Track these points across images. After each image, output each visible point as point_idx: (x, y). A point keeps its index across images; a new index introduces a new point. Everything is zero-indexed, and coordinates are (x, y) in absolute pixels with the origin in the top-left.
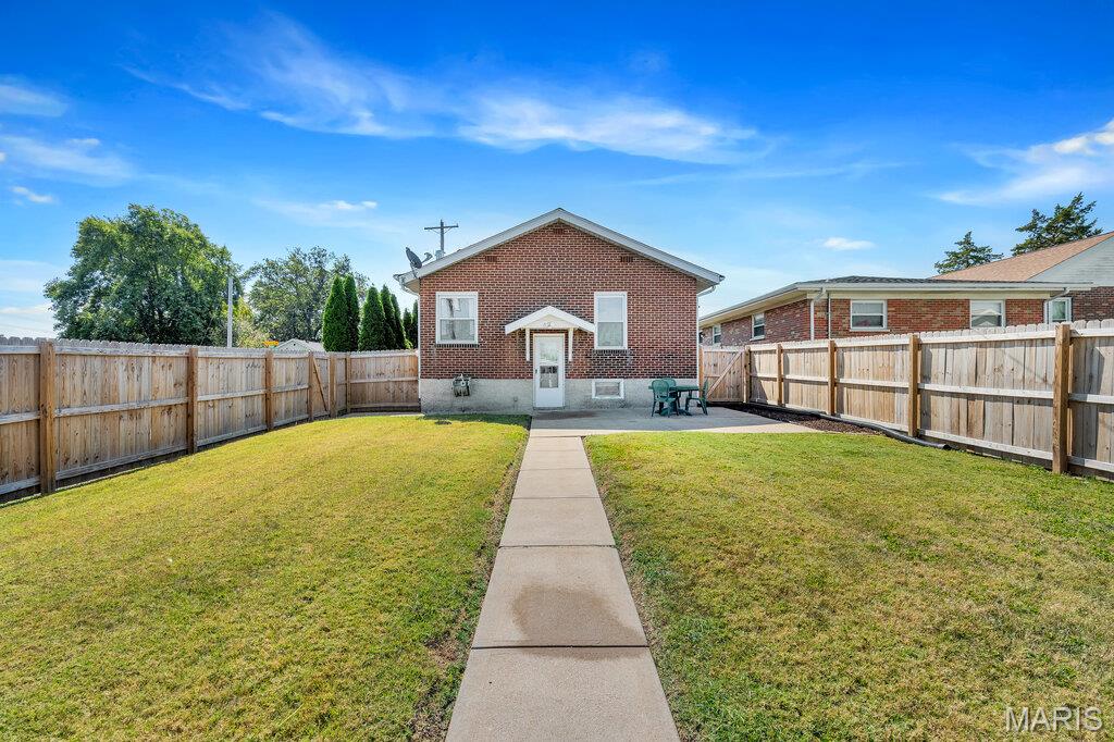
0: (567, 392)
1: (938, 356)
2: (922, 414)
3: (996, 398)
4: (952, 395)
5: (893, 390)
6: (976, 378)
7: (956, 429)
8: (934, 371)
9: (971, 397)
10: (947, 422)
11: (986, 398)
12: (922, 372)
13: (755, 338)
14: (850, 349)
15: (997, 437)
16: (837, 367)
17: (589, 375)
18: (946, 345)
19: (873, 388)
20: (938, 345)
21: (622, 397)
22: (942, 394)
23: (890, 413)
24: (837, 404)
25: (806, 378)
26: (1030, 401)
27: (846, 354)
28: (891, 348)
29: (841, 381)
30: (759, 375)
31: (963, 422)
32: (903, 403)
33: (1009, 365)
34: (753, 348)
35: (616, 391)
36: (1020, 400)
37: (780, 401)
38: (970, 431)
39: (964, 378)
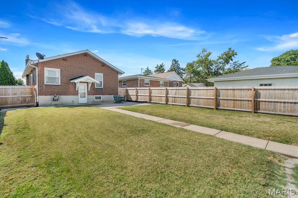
0: (88, 99)
1: (170, 91)
2: (167, 100)
3: (178, 97)
4: (172, 97)
5: (162, 96)
6: (176, 94)
7: (172, 102)
8: (169, 93)
9: (175, 97)
10: (171, 101)
11: (177, 97)
12: (167, 94)
13: (123, 86)
14: (153, 89)
15: (178, 103)
16: (150, 93)
17: (94, 94)
18: (171, 89)
19: (158, 96)
20: (170, 89)
21: (102, 100)
22: (170, 97)
23: (161, 101)
24: (150, 100)
25: (143, 95)
26: (183, 97)
27: (152, 90)
28: (162, 89)
29: (151, 95)
30: (130, 94)
31: (174, 101)
32: (164, 99)
33: (180, 92)
34: (128, 88)
35: (100, 98)
36: (182, 97)
37: (136, 100)
38: (175, 102)
39: (174, 94)
